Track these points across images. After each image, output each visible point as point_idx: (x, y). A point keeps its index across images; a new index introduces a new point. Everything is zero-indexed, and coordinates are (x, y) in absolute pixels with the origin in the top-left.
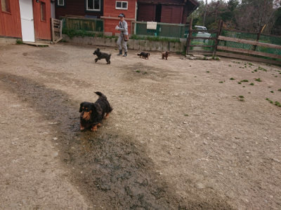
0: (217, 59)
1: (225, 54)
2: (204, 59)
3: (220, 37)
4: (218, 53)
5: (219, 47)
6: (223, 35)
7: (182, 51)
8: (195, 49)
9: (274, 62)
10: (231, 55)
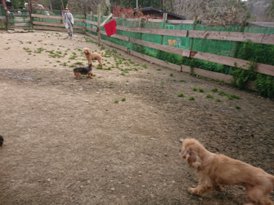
0: (32, 32)
1: (41, 28)
2: (22, 32)
3: (33, 15)
4: (35, 27)
5: (34, 22)
6: (34, 13)
7: (4, 27)
8: (16, 25)
9: (79, 31)
10: (46, 28)
